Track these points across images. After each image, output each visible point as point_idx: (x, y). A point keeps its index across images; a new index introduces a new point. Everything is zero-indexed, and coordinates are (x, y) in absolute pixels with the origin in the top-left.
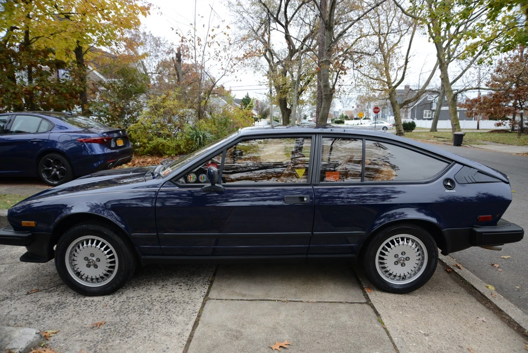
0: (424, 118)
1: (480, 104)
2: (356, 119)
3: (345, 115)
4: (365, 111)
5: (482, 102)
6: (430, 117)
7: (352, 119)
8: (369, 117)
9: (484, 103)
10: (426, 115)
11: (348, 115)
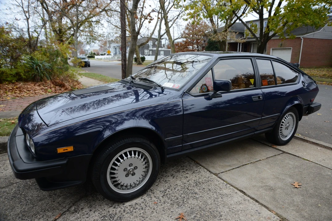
0: (145, 54)
1: (179, 47)
2: (102, 55)
3: (93, 52)
4: (107, 50)
5: (179, 45)
6: (148, 54)
7: (98, 55)
8: (111, 54)
9: (181, 46)
10: (146, 53)
11: (95, 52)
